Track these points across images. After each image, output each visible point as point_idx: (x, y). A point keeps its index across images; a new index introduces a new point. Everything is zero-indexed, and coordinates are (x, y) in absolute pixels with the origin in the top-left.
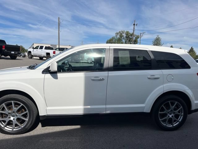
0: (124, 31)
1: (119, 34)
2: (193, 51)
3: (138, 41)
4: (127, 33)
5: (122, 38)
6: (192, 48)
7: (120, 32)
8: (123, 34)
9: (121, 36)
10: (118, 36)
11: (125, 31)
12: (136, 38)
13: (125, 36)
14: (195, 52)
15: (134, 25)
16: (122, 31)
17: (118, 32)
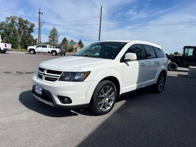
0: (16, 17)
1: (10, 19)
2: (81, 43)
3: (33, 29)
4: (20, 20)
5: (14, 24)
6: (80, 40)
7: (11, 17)
8: (15, 20)
9: (13, 22)
10: (9, 22)
11: (18, 17)
12: (31, 26)
13: (18, 22)
14: (83, 44)
15: (40, 13)
16: (14, 17)
17: (9, 17)
